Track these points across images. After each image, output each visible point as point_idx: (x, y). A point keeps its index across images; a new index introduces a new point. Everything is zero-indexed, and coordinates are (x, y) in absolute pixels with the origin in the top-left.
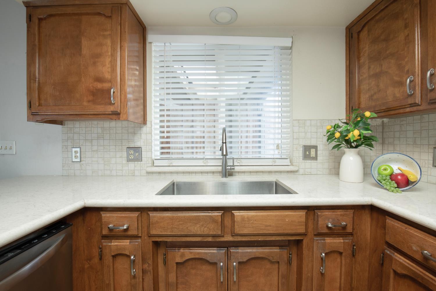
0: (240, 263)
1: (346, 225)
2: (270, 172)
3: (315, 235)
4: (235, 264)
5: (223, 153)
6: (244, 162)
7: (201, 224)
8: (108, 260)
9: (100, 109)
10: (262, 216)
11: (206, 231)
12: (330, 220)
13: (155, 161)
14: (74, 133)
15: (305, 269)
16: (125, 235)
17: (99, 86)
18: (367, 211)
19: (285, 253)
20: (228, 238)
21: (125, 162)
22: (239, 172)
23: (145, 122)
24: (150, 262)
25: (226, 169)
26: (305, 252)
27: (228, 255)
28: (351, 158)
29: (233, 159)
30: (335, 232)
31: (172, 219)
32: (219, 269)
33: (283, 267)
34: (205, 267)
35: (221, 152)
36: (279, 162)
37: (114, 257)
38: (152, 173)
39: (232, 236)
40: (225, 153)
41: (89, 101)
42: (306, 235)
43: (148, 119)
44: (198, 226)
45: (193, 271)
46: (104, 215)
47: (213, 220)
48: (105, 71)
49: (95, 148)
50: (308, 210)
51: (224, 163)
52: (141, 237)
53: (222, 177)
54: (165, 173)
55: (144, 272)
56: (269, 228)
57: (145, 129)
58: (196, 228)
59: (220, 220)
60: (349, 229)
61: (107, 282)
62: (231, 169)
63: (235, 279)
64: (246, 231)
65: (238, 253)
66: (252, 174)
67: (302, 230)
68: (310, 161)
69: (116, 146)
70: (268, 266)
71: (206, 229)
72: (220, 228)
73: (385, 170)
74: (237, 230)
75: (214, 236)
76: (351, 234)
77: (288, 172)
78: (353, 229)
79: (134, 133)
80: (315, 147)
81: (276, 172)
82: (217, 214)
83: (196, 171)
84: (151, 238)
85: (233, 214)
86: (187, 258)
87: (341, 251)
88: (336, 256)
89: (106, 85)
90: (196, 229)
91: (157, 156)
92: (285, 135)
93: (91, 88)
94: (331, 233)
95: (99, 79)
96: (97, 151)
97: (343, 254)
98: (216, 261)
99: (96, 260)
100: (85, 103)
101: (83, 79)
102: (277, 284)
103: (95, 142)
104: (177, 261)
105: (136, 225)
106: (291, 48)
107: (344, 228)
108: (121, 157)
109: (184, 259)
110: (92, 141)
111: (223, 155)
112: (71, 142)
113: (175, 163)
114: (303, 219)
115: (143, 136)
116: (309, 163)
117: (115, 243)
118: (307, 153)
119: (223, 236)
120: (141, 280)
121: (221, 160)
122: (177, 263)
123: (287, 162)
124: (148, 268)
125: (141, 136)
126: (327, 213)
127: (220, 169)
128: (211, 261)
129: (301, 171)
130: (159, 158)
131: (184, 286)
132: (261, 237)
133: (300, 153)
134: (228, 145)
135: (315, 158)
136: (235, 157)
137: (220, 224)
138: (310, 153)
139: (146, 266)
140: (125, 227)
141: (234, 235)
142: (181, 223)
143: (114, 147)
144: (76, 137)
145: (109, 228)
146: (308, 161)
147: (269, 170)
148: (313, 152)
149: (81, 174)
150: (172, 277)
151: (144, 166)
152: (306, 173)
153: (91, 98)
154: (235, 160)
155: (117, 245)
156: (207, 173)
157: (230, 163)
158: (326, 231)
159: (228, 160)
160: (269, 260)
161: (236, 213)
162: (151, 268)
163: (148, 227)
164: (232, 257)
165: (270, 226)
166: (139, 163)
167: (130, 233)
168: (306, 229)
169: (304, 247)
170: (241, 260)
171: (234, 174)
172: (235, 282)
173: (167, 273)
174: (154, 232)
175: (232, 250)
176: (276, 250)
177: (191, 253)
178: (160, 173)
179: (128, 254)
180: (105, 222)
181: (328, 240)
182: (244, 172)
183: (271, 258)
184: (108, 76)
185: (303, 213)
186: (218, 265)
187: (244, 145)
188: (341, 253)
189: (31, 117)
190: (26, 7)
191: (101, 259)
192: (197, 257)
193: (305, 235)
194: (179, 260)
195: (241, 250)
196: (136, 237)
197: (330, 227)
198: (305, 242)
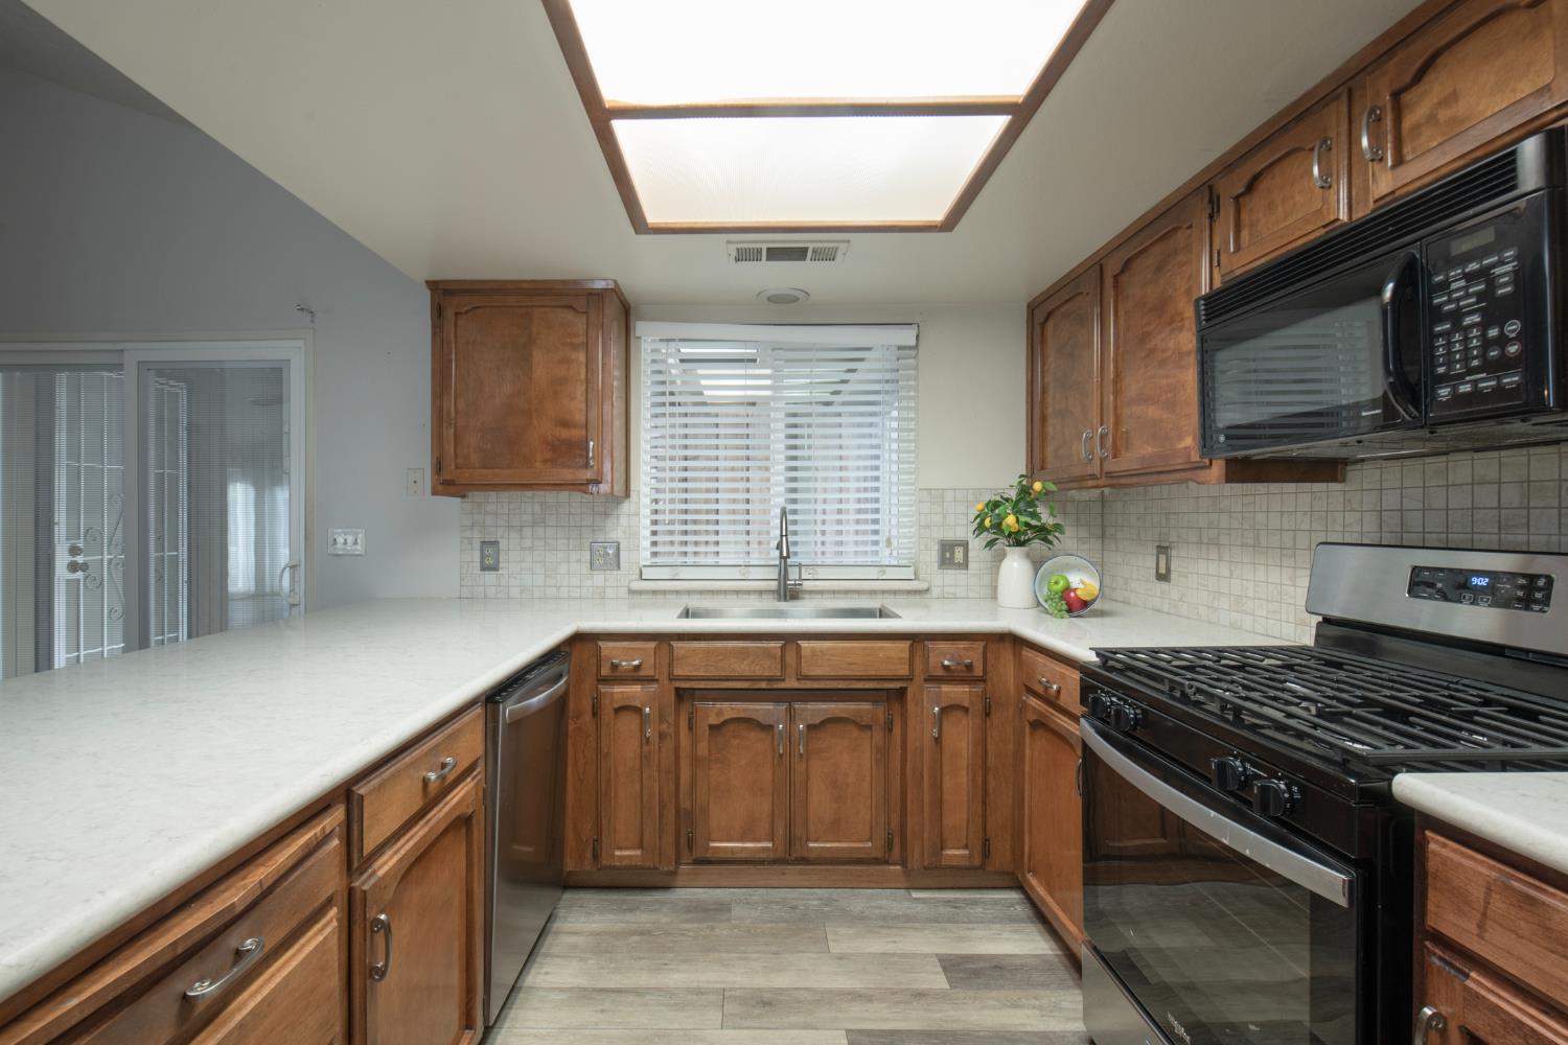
0: (810, 727)
1: (971, 663)
2: (873, 592)
3: (926, 680)
4: (801, 726)
5: (781, 553)
6: (823, 573)
7: (751, 659)
8: (607, 714)
9: (568, 475)
10: (843, 648)
11: (758, 671)
12: (948, 656)
13: (644, 570)
14: (486, 513)
15: (911, 734)
16: (635, 676)
17: (564, 433)
18: (1008, 645)
19: (880, 710)
20: (792, 683)
21: (585, 570)
22: (811, 592)
23: (627, 495)
24: (671, 720)
25: (785, 584)
26: (910, 706)
27: (791, 716)
28: (1015, 564)
29: (800, 566)
30: (956, 674)
31: (707, 652)
32: (776, 736)
33: (878, 735)
34: (753, 735)
35: (777, 553)
36: (891, 573)
37: (617, 710)
38: (641, 592)
39: (798, 679)
40: (785, 555)
41: (545, 461)
42: (911, 680)
43: (632, 488)
44: (746, 662)
45: (735, 742)
46: (606, 647)
47: (768, 653)
48: (576, 408)
49: (528, 543)
50: (914, 641)
51: (782, 573)
52: (657, 680)
53: (779, 600)
54: (664, 592)
55: (662, 736)
56: (853, 667)
57: (626, 507)
58: (742, 666)
59: (779, 654)
60: (978, 671)
61: (606, 751)
62: (795, 585)
63: (802, 752)
64: (818, 672)
65: (807, 709)
66: (836, 596)
67: (904, 671)
68: (953, 571)
69: (568, 539)
70: (855, 733)
71: (757, 668)
72: (779, 666)
73: (1056, 583)
74: (806, 670)
75: (770, 679)
76: (982, 680)
77: (909, 592)
78: (985, 671)
79: (606, 515)
80: (965, 545)
81: (884, 592)
82: (776, 645)
83: (727, 589)
84: (673, 682)
85: (799, 646)
86: (727, 717)
87: (966, 705)
88: (959, 714)
89: (577, 433)
90: (743, 668)
91: (646, 560)
92: (906, 519)
93: (550, 437)
94: (949, 676)
95: (565, 424)
96: (531, 549)
97: (970, 711)
98: (771, 723)
99: (588, 717)
100: (538, 464)
101: (535, 422)
102: (869, 765)
103: (527, 532)
104: (711, 723)
105: (653, 662)
106: (916, 347)
107: (969, 667)
108: (579, 561)
109: (722, 720)
110: (521, 530)
111: (781, 557)
112: (481, 532)
113: (685, 573)
114: (906, 655)
115: (623, 520)
116: (950, 576)
117: (618, 689)
118: (948, 555)
119: (783, 680)
120: (657, 747)
121: (777, 569)
122: (712, 727)
123: (909, 573)
124: (666, 730)
125: (618, 519)
126: (942, 645)
127: (774, 585)
128: (764, 723)
129: (935, 592)
130: (648, 563)
131: (720, 765)
132: (841, 682)
133: (933, 555)
134: (791, 538)
135: (965, 565)
136: (804, 562)
137: (779, 660)
138: (953, 554)
139: (664, 726)
140: (636, 663)
141: (801, 677)
142: (720, 658)
143: (566, 541)
144: (489, 520)
145: (612, 663)
146: (949, 571)
147: (870, 588)
148: (959, 555)
149: (499, 595)
150: (703, 748)
151: (626, 577)
152: (946, 596)
153: (548, 455)
154: (803, 569)
155: (622, 692)
156: (748, 592)
157: (793, 574)
158: (940, 673)
159: (790, 569)
160: (856, 724)
161: (804, 644)
162: (672, 730)
163: (670, 665)
164: (797, 718)
165: (854, 664)
166: (615, 572)
167: (642, 673)
168: (911, 669)
169: (909, 698)
170: (811, 722)
171: (801, 595)
172: (801, 755)
173: (694, 743)
174: (678, 672)
175: (798, 706)
176: (867, 707)
177: (732, 709)
178: (654, 592)
179: (639, 706)
180: (605, 656)
181: (946, 688)
182: (821, 592)
183: (859, 720)
184: (579, 417)
185: (905, 645)
186: (776, 730)
187: (820, 539)
188: (966, 710)
189: (440, 488)
190: (431, 289)
191: (594, 714)
192: (742, 715)
193: (909, 679)
194: (713, 720)
195: (810, 706)
196: (651, 680)
197: (948, 666)
198: (910, 692)
